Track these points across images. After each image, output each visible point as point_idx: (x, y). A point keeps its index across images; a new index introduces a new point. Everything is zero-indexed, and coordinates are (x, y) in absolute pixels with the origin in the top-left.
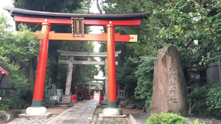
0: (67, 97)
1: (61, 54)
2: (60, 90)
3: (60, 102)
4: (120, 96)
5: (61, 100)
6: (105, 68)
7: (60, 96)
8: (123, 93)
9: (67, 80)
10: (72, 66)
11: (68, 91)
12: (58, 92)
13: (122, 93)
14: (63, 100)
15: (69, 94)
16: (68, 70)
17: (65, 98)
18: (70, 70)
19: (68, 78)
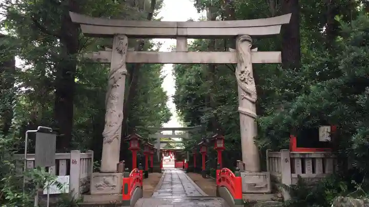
0: (109, 179)
1: (85, 29)
2: (85, 155)
3: (82, 200)
4: (303, 172)
5: (86, 191)
6: (238, 72)
7: (84, 176)
8: (314, 160)
9: (108, 119)
10: (124, 70)
11: (111, 156)
12: (75, 162)
13: (311, 161)
14: (93, 191)
15: (115, 169)
16: (111, 82)
17: (101, 183)
18: (118, 83)
19: (109, 110)
